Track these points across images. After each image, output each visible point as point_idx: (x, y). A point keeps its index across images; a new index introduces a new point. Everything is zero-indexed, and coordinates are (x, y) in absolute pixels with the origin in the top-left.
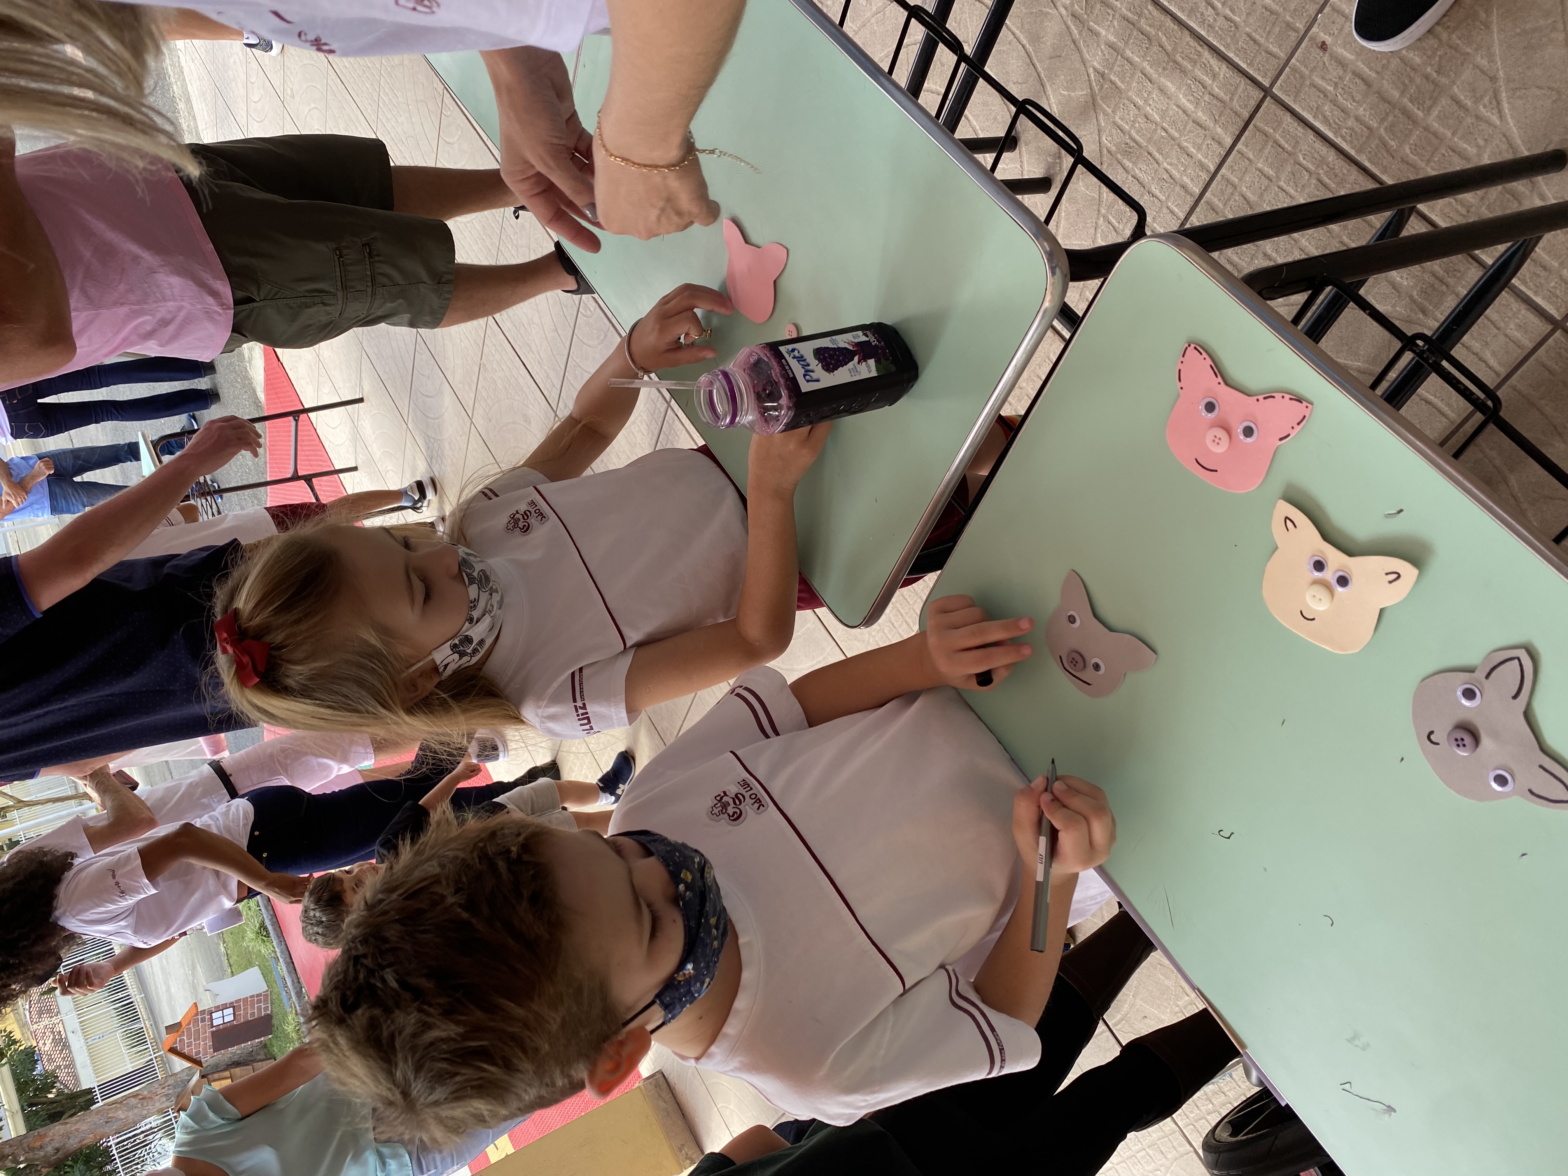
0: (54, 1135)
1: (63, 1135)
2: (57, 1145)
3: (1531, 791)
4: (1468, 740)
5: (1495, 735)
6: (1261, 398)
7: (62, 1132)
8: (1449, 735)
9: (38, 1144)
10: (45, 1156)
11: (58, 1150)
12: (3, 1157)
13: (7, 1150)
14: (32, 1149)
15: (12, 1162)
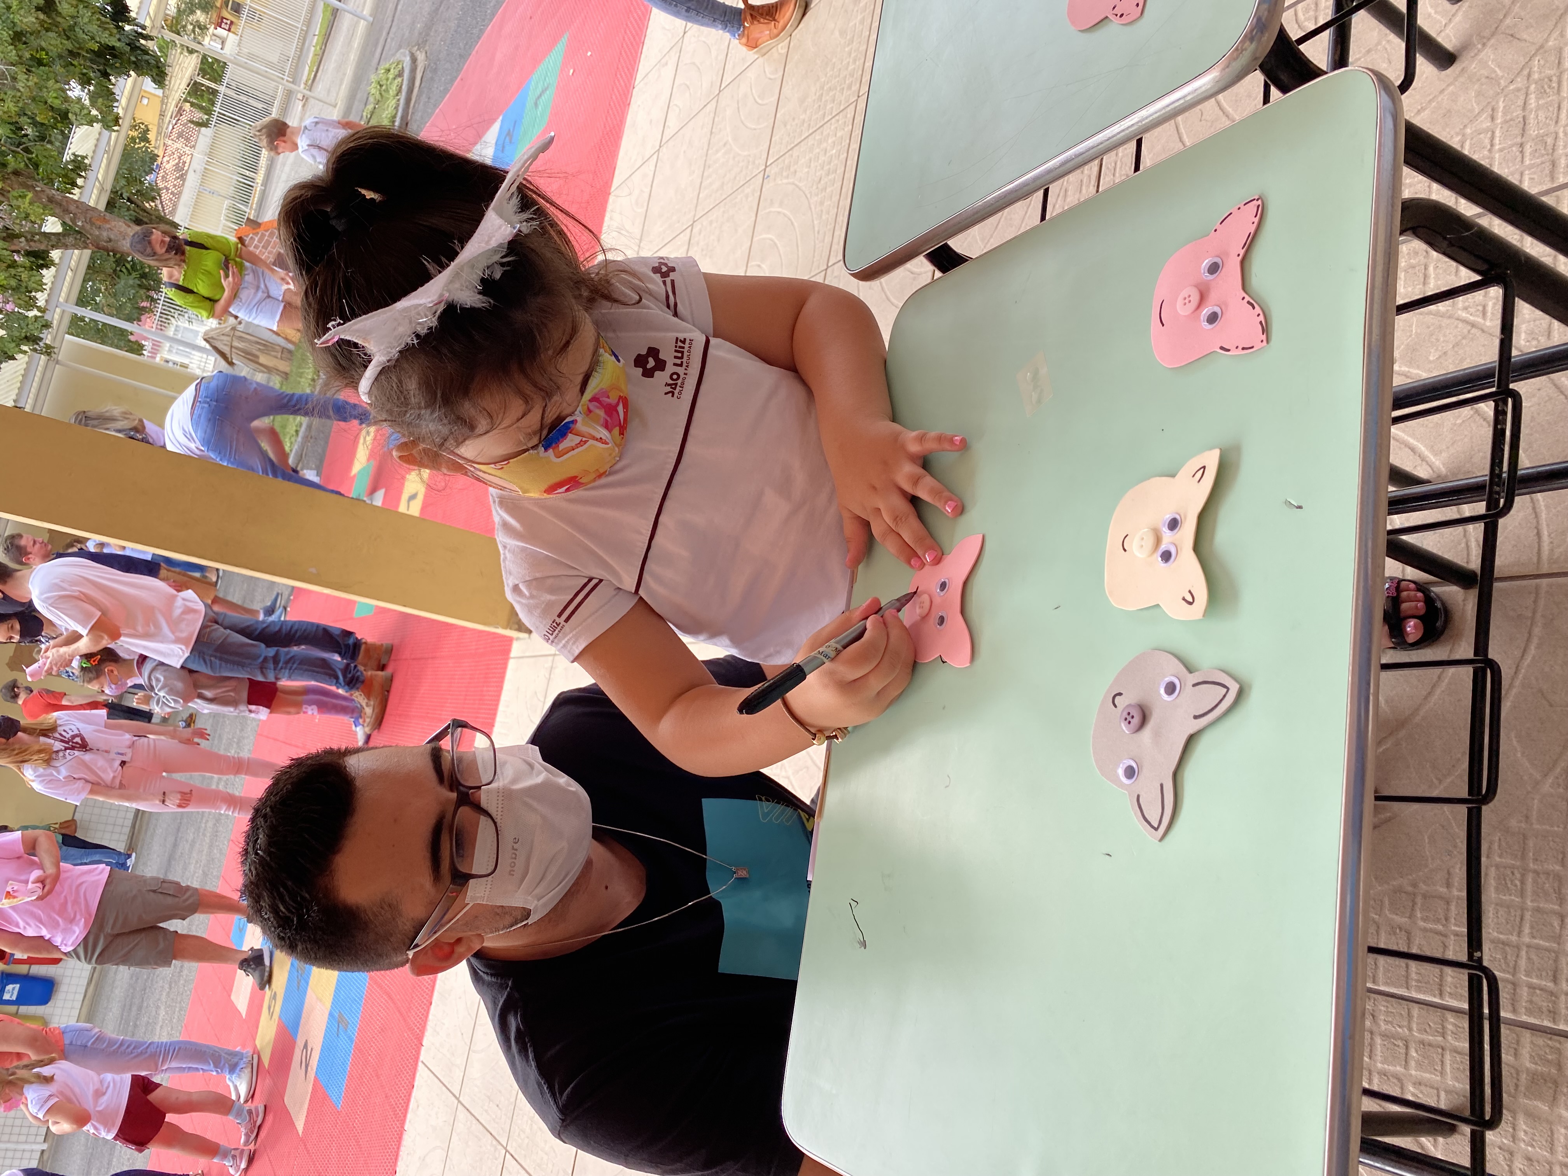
0: (115, 226)
1: (121, 233)
2: (112, 237)
3: (1138, 797)
4: (1136, 721)
5: (1157, 735)
6: (1247, 298)
7: (122, 230)
8: (1129, 706)
9: (98, 223)
10: (98, 237)
11: (110, 240)
12: (66, 211)
13: (72, 208)
14: (92, 224)
15: (71, 220)
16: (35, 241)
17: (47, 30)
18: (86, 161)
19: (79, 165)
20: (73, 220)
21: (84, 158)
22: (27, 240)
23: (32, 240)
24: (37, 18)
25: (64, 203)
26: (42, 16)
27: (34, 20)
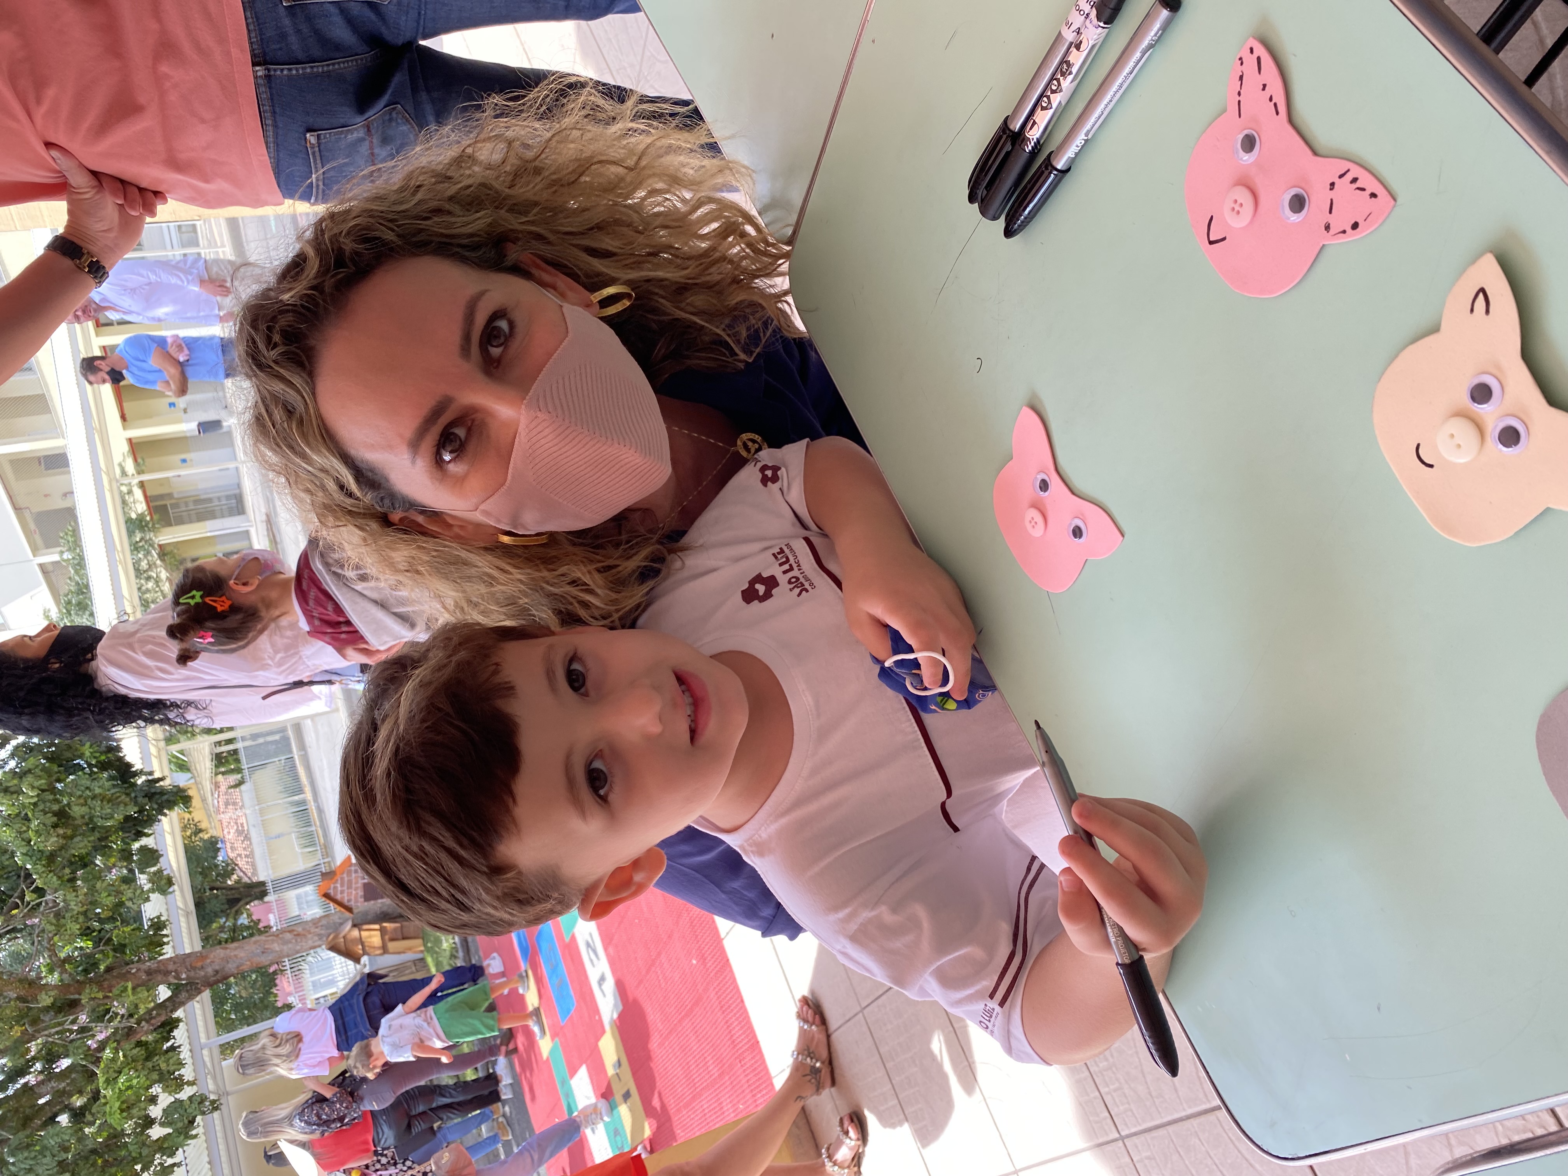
1: (222, 959)
2: (217, 968)
7: (222, 955)
9: (199, 964)
10: (205, 976)
12: (167, 973)
13: (171, 967)
14: (194, 968)
15: (175, 978)
16: (154, 1018)
17: (72, 837)
18: (163, 919)
19: (158, 925)
20: (178, 977)
21: (158, 917)
22: (147, 1021)
23: (151, 1018)
24: (58, 836)
25: (162, 968)
26: (61, 831)
27: (56, 839)
